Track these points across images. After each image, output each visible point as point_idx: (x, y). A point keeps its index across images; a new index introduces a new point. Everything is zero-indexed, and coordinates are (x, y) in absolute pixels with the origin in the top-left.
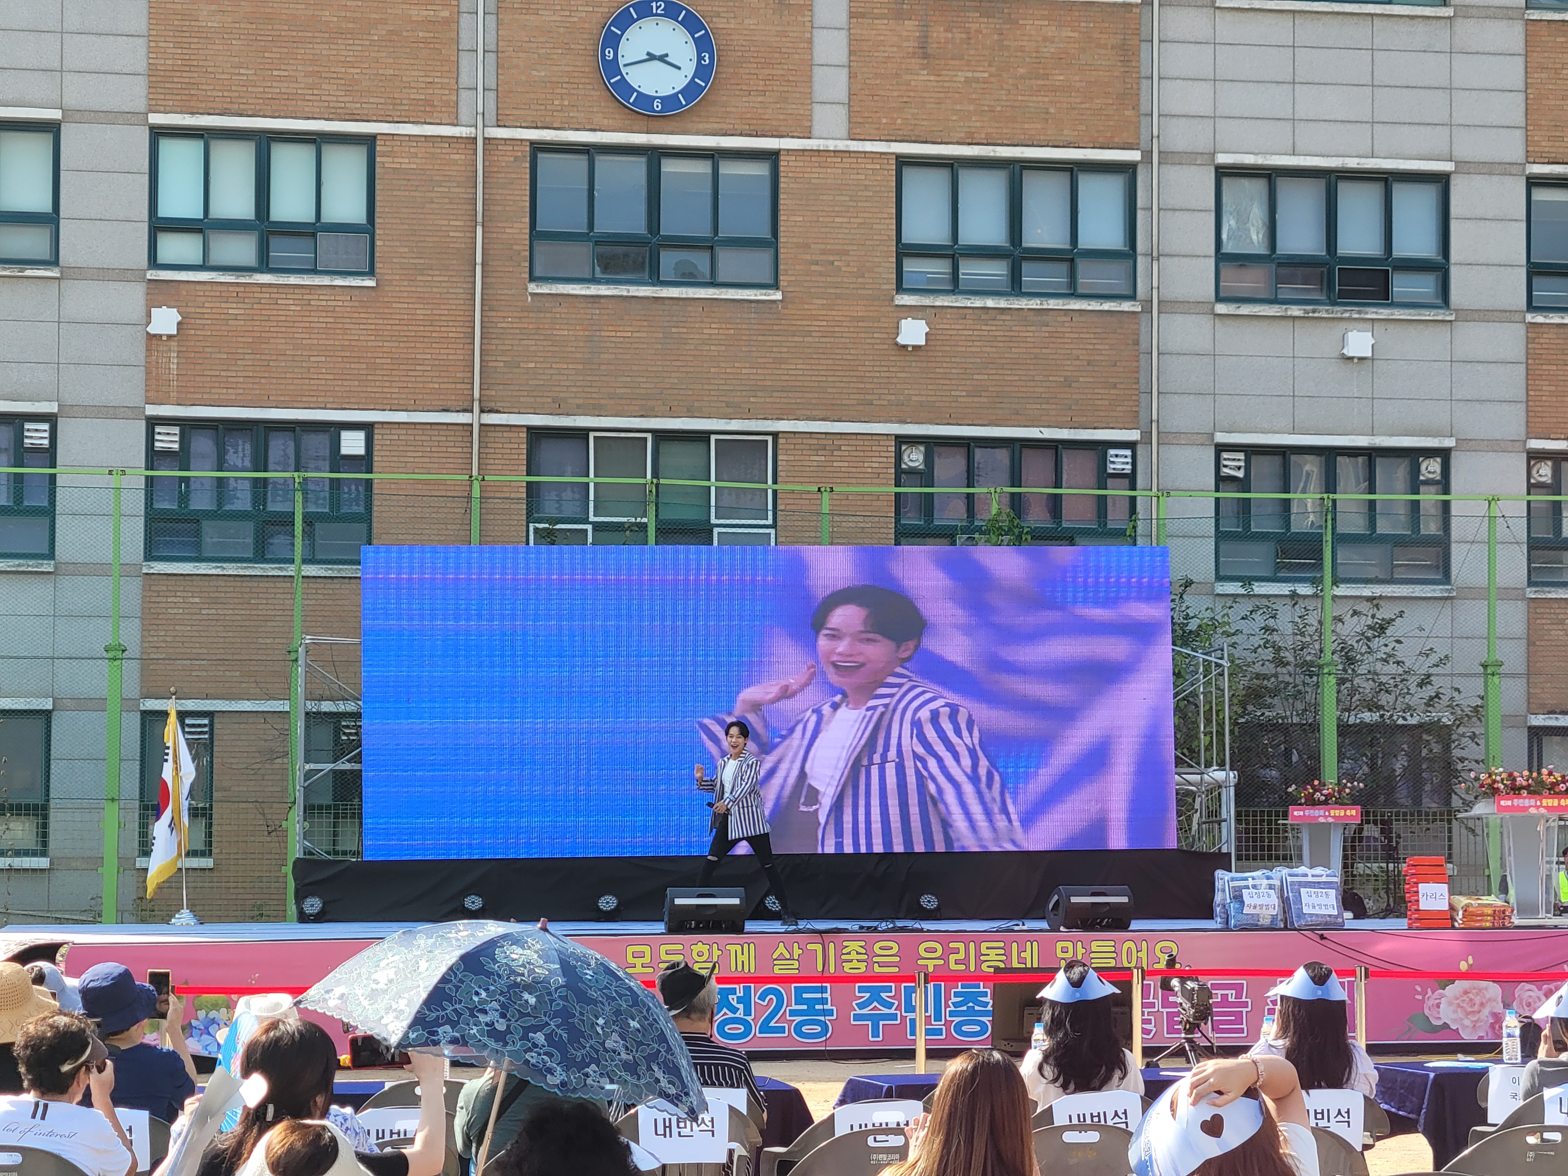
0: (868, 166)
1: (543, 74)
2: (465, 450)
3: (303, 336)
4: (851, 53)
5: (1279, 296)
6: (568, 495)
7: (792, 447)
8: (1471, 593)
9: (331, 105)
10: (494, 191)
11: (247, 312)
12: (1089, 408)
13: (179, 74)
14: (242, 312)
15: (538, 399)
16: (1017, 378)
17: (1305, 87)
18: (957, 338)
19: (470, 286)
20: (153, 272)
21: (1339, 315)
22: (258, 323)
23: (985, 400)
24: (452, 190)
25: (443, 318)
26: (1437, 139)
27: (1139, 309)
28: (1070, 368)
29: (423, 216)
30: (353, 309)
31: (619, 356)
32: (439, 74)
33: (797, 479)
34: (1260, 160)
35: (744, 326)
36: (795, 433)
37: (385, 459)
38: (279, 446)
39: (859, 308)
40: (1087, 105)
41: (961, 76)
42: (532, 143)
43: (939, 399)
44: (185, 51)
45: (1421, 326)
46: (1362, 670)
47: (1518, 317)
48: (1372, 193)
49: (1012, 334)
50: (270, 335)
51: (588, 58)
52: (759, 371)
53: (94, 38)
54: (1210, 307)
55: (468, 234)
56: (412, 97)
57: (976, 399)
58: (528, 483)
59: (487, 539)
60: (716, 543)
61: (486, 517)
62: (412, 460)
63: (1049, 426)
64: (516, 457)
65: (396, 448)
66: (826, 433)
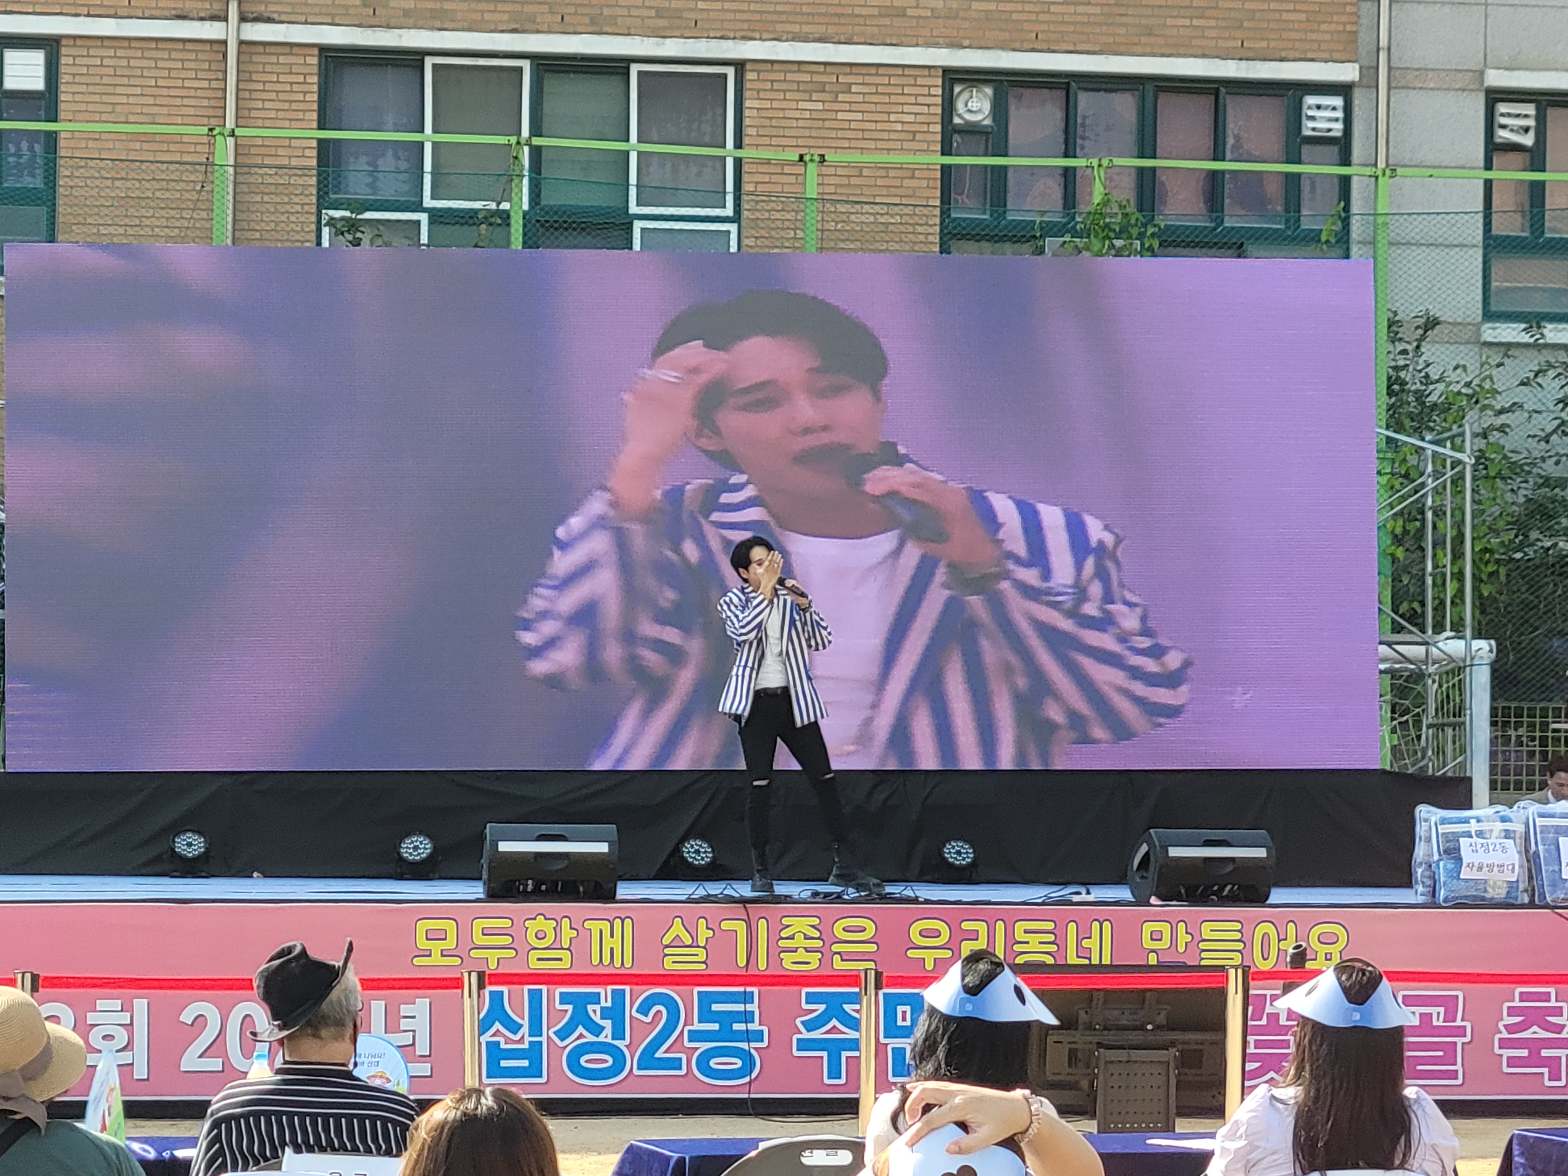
2: (214, 84)
6: (387, 163)
7: (768, 86)
12: (1272, 25)
23: (1097, 10)
33: (775, 141)
36: (772, 62)
37: (78, 98)
43: (1019, 7)
57: (1080, 9)
58: (320, 141)
59: (248, 235)
60: (637, 245)
61: (247, 198)
62: (124, 100)
63: (1204, 56)
64: (300, 97)
65: (97, 80)
66: (825, 64)
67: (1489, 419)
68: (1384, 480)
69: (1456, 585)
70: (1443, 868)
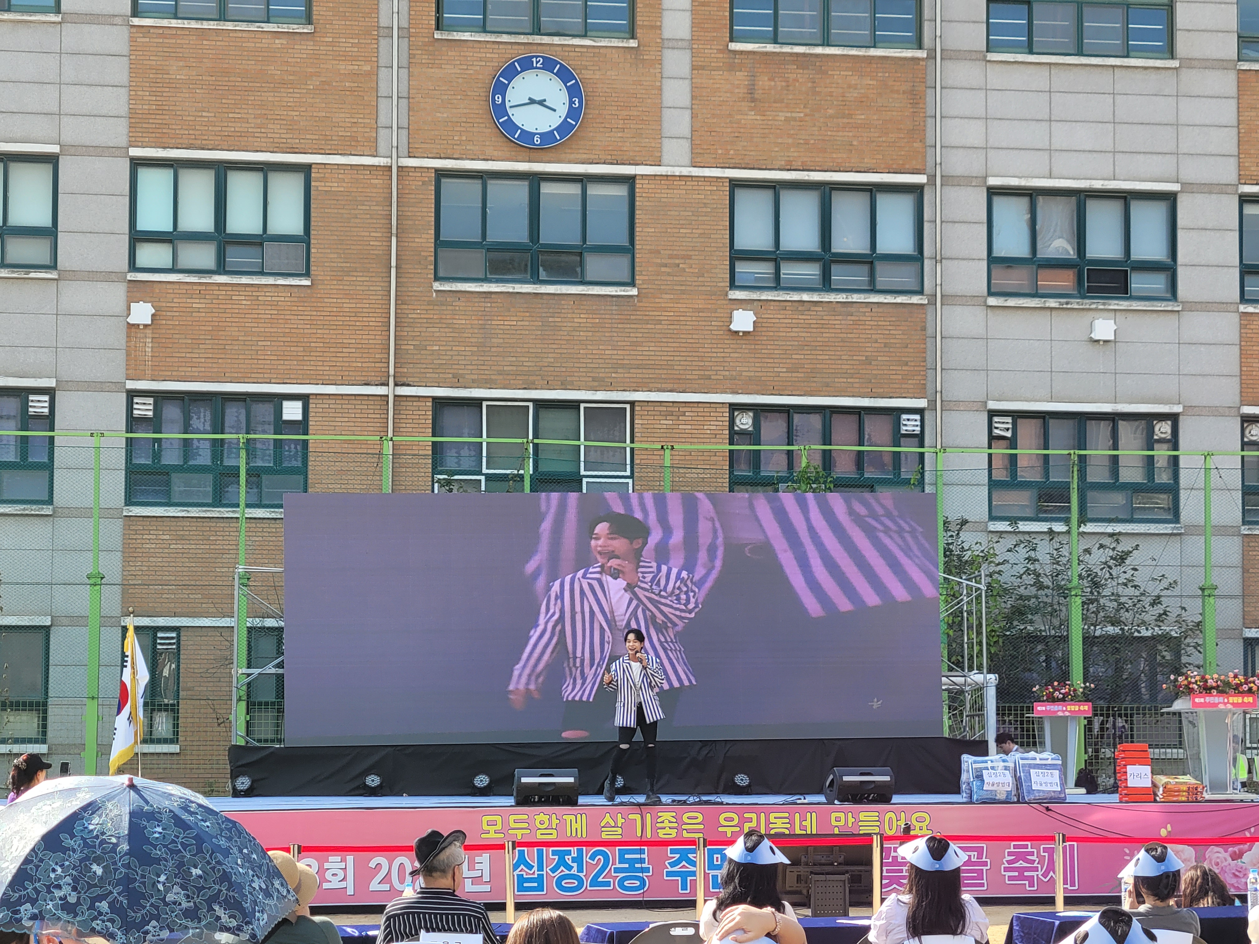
0: (707, 188)
1: (445, 115)
2: (383, 416)
3: (252, 325)
4: (693, 98)
5: (1039, 291)
6: (465, 452)
7: (646, 413)
8: (1194, 530)
9: (276, 140)
10: (407, 209)
11: (207, 306)
12: (886, 381)
13: (153, 116)
14: (204, 306)
15: (441, 375)
16: (827, 357)
17: (1059, 124)
18: (779, 325)
19: (386, 284)
20: (133, 274)
21: (1087, 306)
22: (217, 315)
23: (802, 375)
24: (372, 208)
25: (365, 310)
26: (1166, 165)
27: (926, 302)
28: (870, 349)
29: (348, 229)
30: (293, 304)
31: (506, 341)
32: (362, 116)
33: (649, 439)
34: (1023, 183)
35: (607, 316)
36: (648, 402)
37: (318, 423)
38: (233, 413)
39: (699, 302)
40: (884, 139)
41: (782, 116)
42: (437, 170)
43: (765, 374)
44: (158, 98)
45: (1155, 315)
46: (1106, 592)
47: (1233, 307)
48: (1114, 209)
49: (823, 322)
50: (225, 324)
51: (481, 103)
52: (619, 352)
53: (85, 88)
54: (983, 300)
55: (384, 243)
56: (340, 134)
57: (794, 375)
58: (433, 442)
59: (399, 487)
60: (584, 491)
61: (398, 470)
62: (340, 424)
63: (853, 396)
64: (423, 421)
65: (327, 415)
66: (673, 402)
67: (992, 568)
68: (943, 598)
69: (978, 647)
70: (975, 785)
